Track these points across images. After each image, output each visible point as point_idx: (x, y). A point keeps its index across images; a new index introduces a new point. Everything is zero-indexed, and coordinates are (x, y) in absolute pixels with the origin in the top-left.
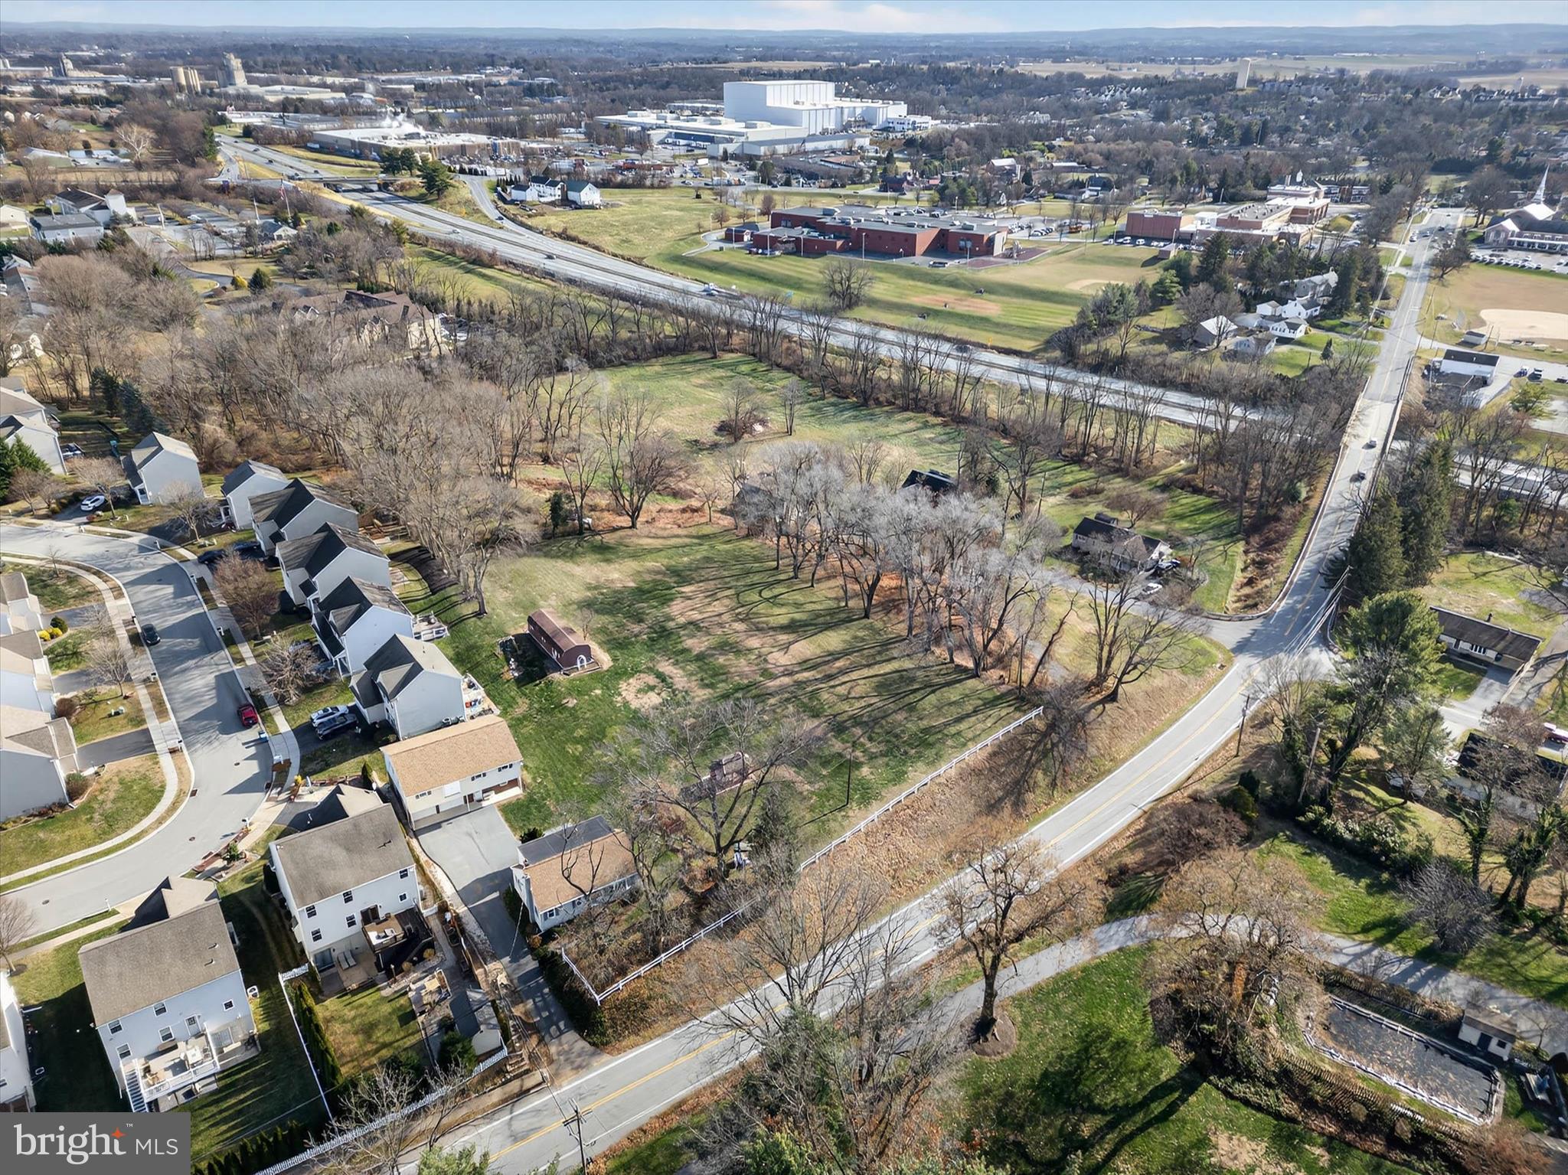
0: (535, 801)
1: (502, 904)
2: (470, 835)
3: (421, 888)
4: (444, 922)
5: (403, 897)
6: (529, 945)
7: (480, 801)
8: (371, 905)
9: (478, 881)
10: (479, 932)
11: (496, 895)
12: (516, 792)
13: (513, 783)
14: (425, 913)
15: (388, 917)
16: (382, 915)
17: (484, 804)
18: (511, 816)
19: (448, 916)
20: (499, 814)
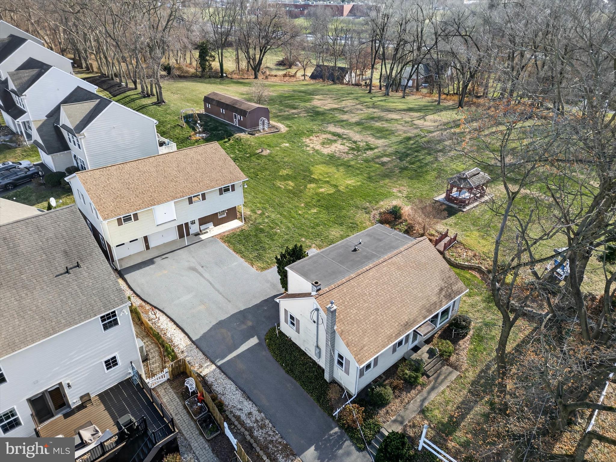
0: (262, 231)
1: (266, 354)
2: (194, 269)
3: (139, 343)
4: (185, 394)
5: (111, 363)
6: (339, 421)
7: (197, 234)
8: (50, 384)
9: (220, 324)
10: (248, 406)
11: (254, 341)
12: (235, 224)
13: (232, 214)
14: (151, 382)
15: (86, 401)
16: (73, 400)
17: (203, 237)
18: (239, 246)
19: (191, 384)
20: (225, 246)
